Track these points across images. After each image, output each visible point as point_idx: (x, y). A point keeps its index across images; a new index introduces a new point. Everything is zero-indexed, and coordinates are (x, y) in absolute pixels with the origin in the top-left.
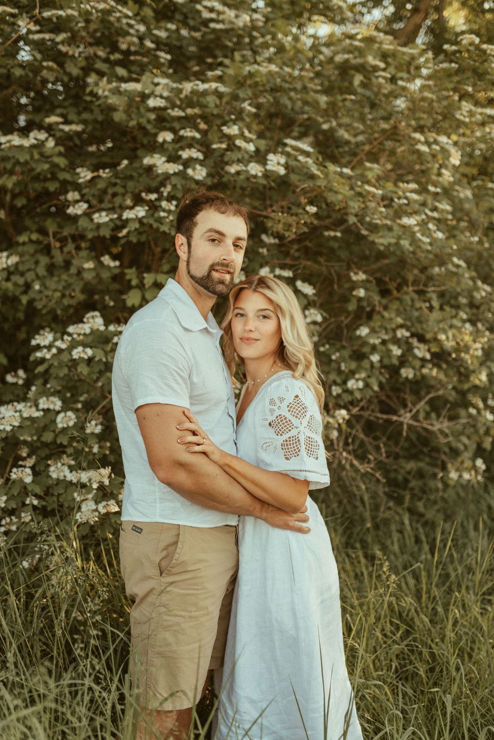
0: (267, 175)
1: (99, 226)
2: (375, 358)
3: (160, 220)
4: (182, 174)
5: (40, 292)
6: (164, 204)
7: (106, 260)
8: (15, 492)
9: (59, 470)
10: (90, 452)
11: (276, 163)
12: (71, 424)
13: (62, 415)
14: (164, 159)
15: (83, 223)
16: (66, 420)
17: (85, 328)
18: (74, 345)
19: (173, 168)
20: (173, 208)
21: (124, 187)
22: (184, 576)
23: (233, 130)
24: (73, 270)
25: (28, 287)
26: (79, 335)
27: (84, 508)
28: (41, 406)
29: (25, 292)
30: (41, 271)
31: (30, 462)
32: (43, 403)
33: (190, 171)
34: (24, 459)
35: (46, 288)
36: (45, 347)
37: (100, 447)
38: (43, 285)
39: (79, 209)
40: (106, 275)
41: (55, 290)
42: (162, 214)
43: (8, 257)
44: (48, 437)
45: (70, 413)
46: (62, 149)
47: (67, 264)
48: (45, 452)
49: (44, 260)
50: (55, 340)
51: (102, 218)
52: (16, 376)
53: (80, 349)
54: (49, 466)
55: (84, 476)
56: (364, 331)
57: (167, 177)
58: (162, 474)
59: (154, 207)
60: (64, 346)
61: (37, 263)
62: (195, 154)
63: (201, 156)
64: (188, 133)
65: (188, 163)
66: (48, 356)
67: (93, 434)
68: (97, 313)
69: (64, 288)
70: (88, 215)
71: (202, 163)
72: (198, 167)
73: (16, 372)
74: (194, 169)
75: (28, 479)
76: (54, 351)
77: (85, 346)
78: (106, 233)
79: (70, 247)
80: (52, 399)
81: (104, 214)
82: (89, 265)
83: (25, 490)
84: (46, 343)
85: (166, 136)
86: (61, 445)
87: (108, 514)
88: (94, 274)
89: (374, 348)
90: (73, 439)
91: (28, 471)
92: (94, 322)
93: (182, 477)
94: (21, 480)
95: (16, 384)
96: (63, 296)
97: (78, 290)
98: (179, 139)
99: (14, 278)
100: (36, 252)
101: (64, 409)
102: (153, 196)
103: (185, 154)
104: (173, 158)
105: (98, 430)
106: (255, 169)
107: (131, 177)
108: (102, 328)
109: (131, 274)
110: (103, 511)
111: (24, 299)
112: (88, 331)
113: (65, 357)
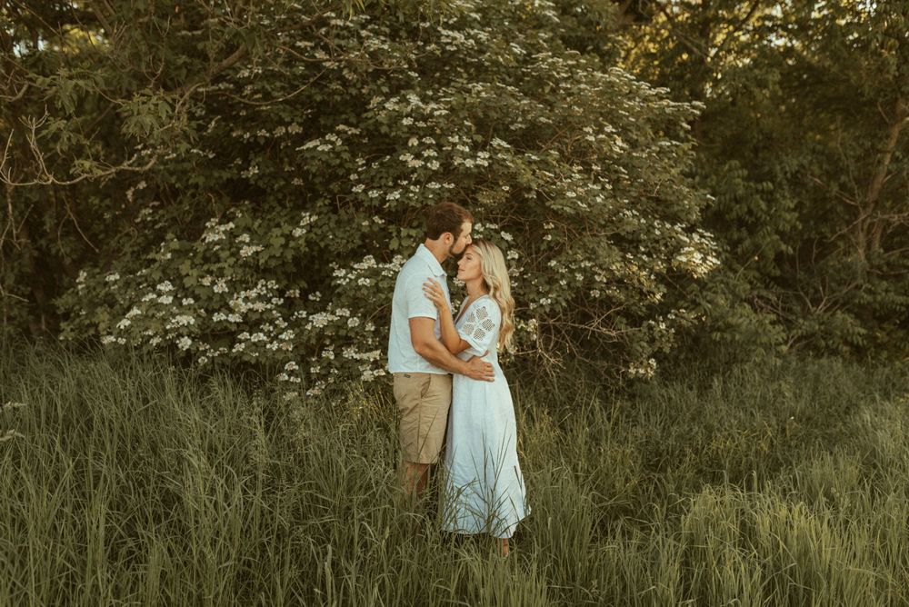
0: (477, 166)
1: (372, 199)
2: (563, 283)
3: (409, 198)
4: (425, 167)
5: (332, 239)
6: (412, 188)
7: (376, 219)
8: (325, 365)
9: (350, 353)
10: (367, 343)
11: (483, 158)
12: (356, 325)
13: (351, 319)
14: (412, 156)
15: (361, 197)
16: (353, 322)
17: (365, 265)
18: (359, 276)
19: (418, 163)
20: (417, 190)
21: (388, 173)
22: (434, 398)
23: (456, 139)
24: (354, 226)
25: (324, 237)
26: (361, 270)
27: (365, 373)
28: (338, 314)
29: (322, 240)
30: (332, 225)
31: (332, 348)
32: (339, 312)
33: (429, 165)
34: (327, 346)
35: (336, 237)
36: (341, 277)
37: (373, 341)
38: (334, 235)
39: (359, 189)
40: (376, 229)
41: (342, 239)
42: (411, 195)
43: (310, 216)
44: (343, 333)
45: (355, 318)
46: (347, 148)
47: (350, 221)
48: (341, 342)
49: (334, 217)
50: (347, 274)
51: (374, 194)
52: (316, 296)
53: (363, 279)
54: (343, 351)
55: (365, 356)
56: (553, 263)
57: (414, 170)
58: (417, 349)
59: (406, 190)
60: (353, 277)
61: (329, 219)
62: (432, 153)
63: (436, 154)
64: (429, 140)
65: (428, 159)
66: (344, 283)
67: (370, 331)
68: (371, 256)
69: (348, 237)
70: (365, 191)
71: (436, 159)
72: (434, 162)
73: (314, 293)
74: (432, 163)
75: (332, 357)
76: (348, 280)
77: (365, 277)
78: (376, 203)
79: (352, 210)
80: (344, 309)
81: (375, 192)
82: (366, 223)
83: (330, 364)
84: (342, 275)
85: (414, 142)
86: (350, 338)
87: (379, 377)
88: (369, 229)
89: (563, 276)
90: (357, 333)
91: (332, 352)
92: (369, 262)
93: (427, 351)
94: (328, 358)
95: (315, 301)
96: (348, 242)
97: (357, 237)
98: (421, 144)
99: (314, 230)
100: (328, 212)
101: (352, 315)
102: (405, 183)
103: (426, 154)
104: (418, 156)
105: (373, 329)
106: (469, 163)
107: (392, 166)
108: (375, 266)
109: (392, 228)
110: (376, 375)
111: (322, 245)
112: (366, 268)
113: (353, 284)
